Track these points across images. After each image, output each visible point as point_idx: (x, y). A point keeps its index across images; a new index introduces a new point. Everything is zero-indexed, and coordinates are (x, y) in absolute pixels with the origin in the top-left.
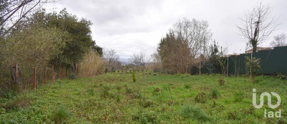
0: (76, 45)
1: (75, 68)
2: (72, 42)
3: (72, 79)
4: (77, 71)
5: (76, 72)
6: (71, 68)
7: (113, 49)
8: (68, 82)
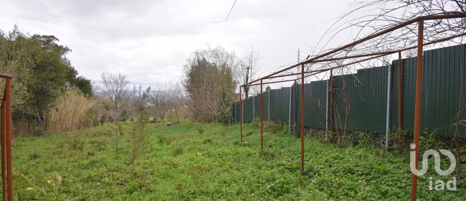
0: (42, 88)
1: (42, 118)
2: (36, 83)
3: (38, 135)
4: (46, 125)
5: (44, 125)
6: (36, 119)
7: (122, 76)
8: (34, 140)
